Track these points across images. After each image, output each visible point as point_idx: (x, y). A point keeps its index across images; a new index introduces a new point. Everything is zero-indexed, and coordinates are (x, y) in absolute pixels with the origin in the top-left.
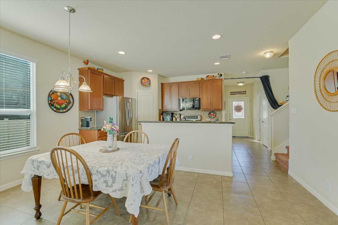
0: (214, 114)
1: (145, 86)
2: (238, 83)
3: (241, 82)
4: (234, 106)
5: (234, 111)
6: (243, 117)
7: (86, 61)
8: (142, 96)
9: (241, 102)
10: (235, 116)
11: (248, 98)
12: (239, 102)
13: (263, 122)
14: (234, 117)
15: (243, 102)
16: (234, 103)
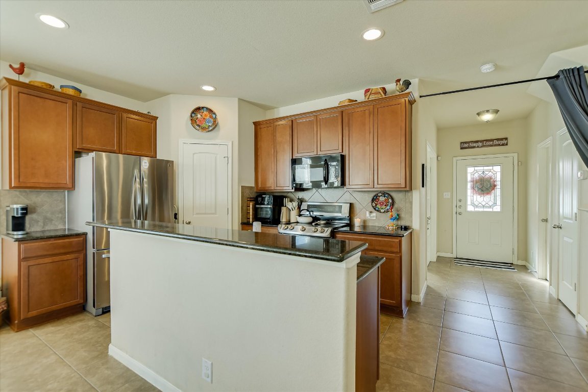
0: (387, 201)
1: (203, 129)
2: (478, 114)
3: (488, 111)
4: (469, 178)
5: (469, 192)
6: (497, 209)
7: (17, 66)
8: (194, 154)
9: (491, 168)
10: (473, 204)
11: (516, 155)
12: (486, 168)
13: (560, 227)
14: (470, 208)
15: (497, 169)
16: (470, 170)
